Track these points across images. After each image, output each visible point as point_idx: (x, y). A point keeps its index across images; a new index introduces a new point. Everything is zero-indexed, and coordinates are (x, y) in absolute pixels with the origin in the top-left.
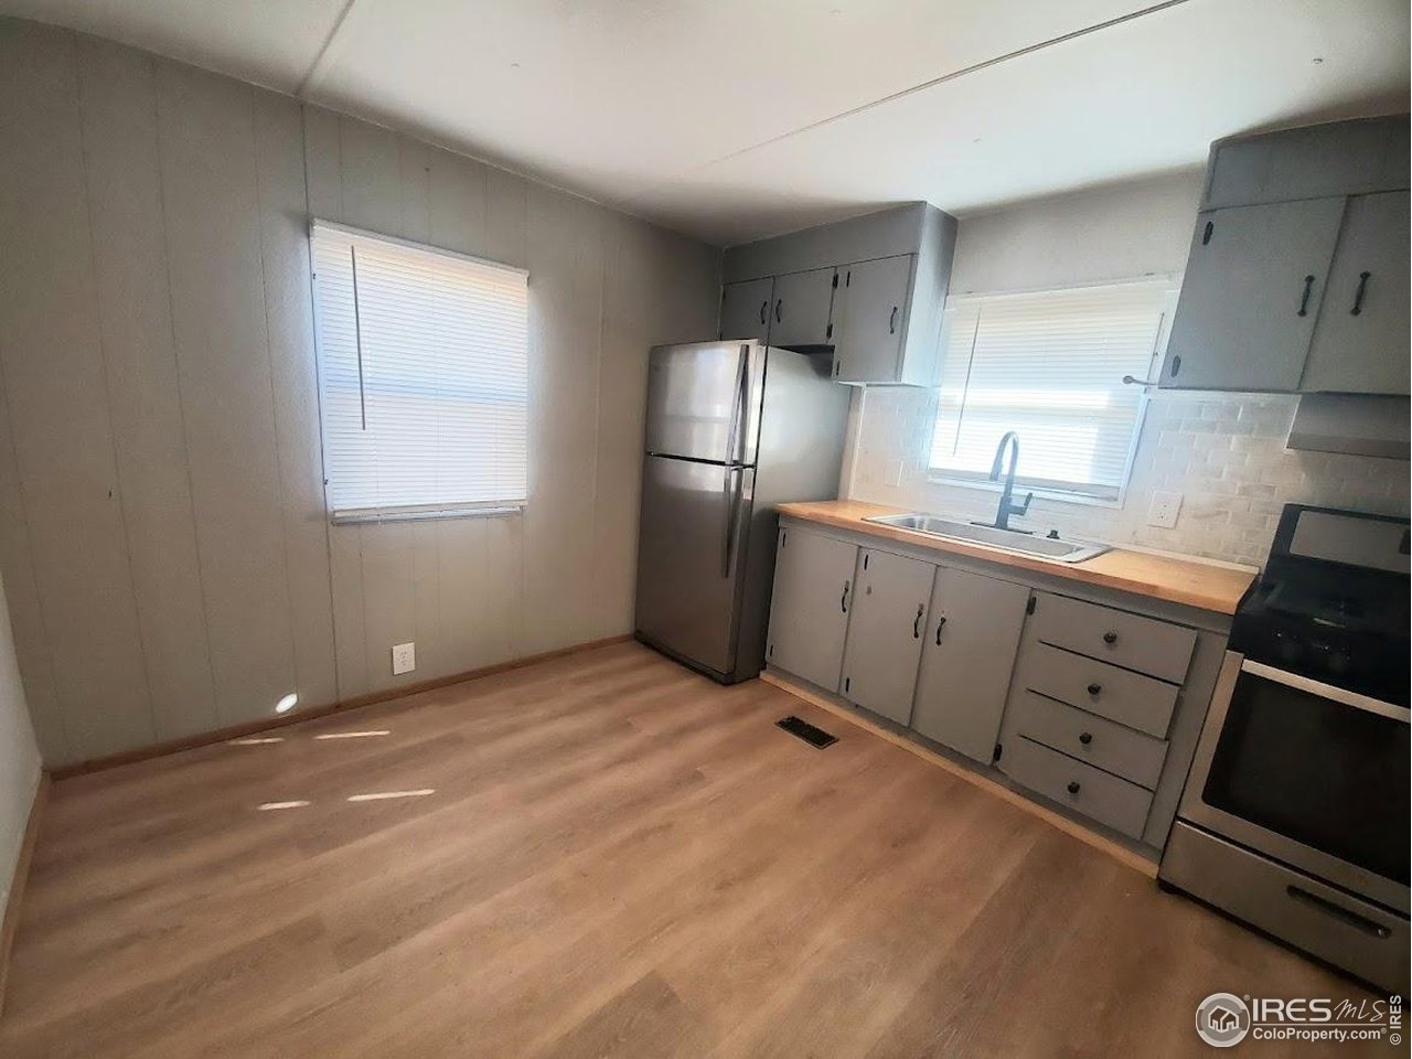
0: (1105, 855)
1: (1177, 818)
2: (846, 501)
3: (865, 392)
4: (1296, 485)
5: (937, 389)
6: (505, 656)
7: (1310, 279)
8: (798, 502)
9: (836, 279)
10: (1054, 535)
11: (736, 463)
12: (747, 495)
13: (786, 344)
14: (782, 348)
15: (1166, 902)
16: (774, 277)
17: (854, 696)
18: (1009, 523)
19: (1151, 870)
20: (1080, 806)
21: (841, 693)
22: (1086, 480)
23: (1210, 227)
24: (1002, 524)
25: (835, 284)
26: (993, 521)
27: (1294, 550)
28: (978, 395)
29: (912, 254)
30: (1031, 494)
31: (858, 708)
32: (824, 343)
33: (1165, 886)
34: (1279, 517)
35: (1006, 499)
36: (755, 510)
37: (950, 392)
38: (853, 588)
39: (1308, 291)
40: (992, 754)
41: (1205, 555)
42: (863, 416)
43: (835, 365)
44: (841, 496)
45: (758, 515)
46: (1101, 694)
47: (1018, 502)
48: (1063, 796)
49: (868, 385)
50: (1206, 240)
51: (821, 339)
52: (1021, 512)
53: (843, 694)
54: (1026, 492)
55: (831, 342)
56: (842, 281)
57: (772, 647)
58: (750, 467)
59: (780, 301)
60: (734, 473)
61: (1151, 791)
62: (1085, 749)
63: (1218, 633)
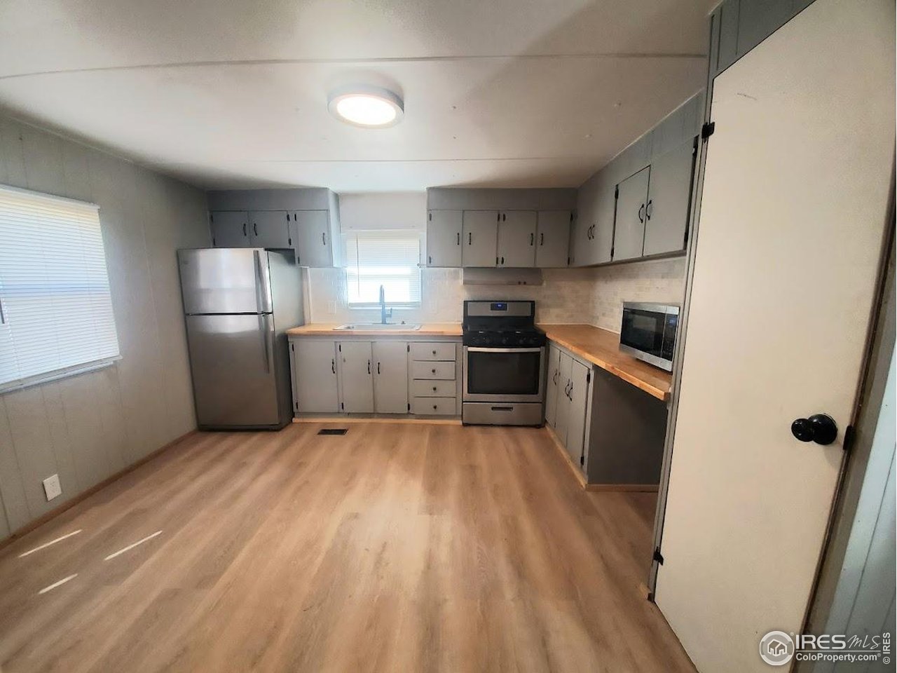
0: (448, 425)
1: (463, 402)
2: (310, 324)
3: (309, 270)
4: (465, 295)
5: (345, 269)
6: (119, 466)
7: (458, 233)
8: (294, 328)
9: (288, 217)
10: (403, 323)
11: (263, 313)
12: (272, 329)
15: (467, 429)
16: (248, 211)
17: (347, 410)
18: (386, 321)
19: (460, 422)
20: (439, 412)
21: (342, 411)
22: (409, 301)
23: (430, 215)
24: (384, 323)
25: (288, 219)
26: (381, 322)
27: (469, 314)
28: (364, 270)
29: (327, 210)
30: (392, 309)
31: (349, 415)
32: (289, 247)
33: (465, 425)
34: (463, 304)
35: (383, 311)
36: (276, 335)
37: (351, 269)
38: (336, 362)
39: (458, 237)
40: (407, 408)
42: (310, 283)
43: (296, 257)
44: (307, 322)
45: (278, 336)
46: (436, 371)
47: (388, 313)
48: (432, 412)
50: (430, 219)
51: (287, 246)
52: (390, 316)
53: (341, 411)
54: (390, 308)
55: (291, 247)
56: (292, 218)
57: (297, 403)
58: (270, 313)
59: (255, 225)
60: (263, 318)
61: (455, 398)
62: (435, 393)
63: (460, 342)
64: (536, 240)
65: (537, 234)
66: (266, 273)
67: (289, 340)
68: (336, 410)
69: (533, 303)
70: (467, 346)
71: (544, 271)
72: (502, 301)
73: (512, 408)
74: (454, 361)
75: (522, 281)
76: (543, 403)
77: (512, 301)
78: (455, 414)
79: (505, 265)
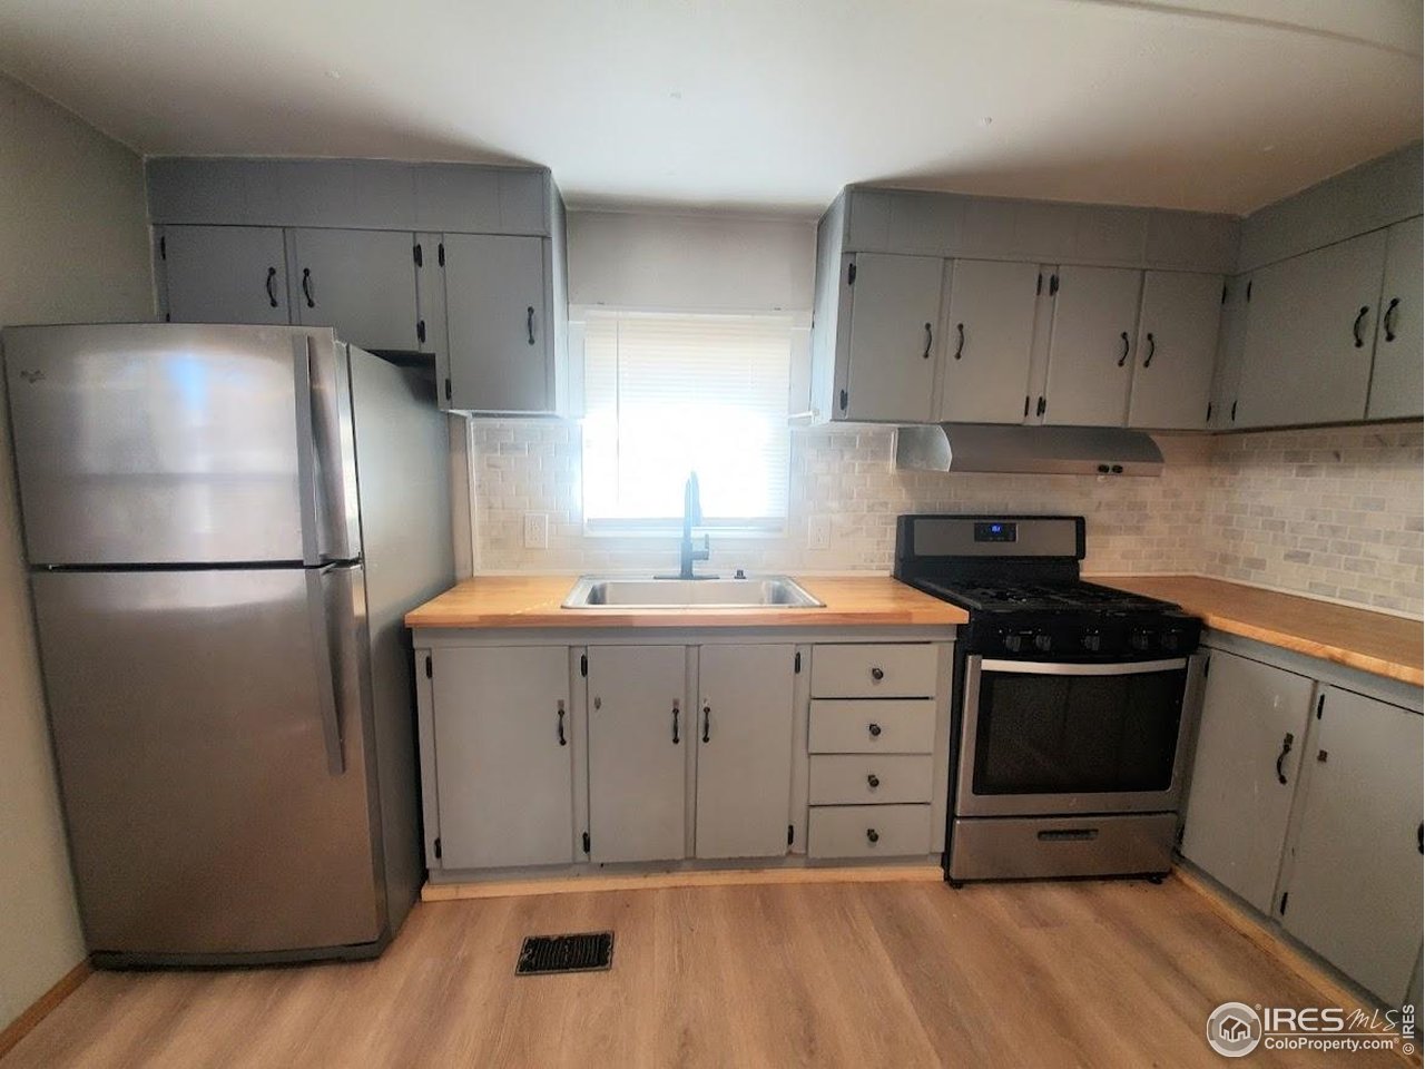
1: (953, 818)
3: (472, 425)
4: (900, 500)
5: (579, 422)
7: (928, 326)
9: (417, 251)
10: (740, 575)
11: (326, 562)
12: (359, 609)
13: (374, 348)
14: (369, 351)
15: (962, 893)
16: (283, 227)
17: (599, 852)
18: (694, 569)
19: (939, 875)
21: (582, 860)
23: (853, 269)
24: (687, 574)
25: (418, 258)
26: (677, 570)
27: (919, 551)
29: (543, 237)
30: (707, 536)
31: (605, 867)
32: (416, 349)
34: (895, 526)
35: (686, 545)
36: (374, 633)
38: (571, 709)
39: (927, 337)
40: (785, 837)
41: (854, 568)
42: (474, 460)
43: (441, 382)
44: (461, 574)
46: (882, 733)
47: (698, 548)
48: (863, 848)
49: (475, 415)
50: (850, 283)
51: (410, 343)
52: (705, 557)
53: (582, 856)
54: (702, 534)
55: (426, 349)
56: (429, 254)
57: (438, 842)
58: (355, 562)
59: (307, 272)
60: (325, 579)
61: (928, 804)
62: (872, 792)
63: (950, 642)
64: (1134, 350)
65: (1136, 333)
66: (342, 430)
67: (416, 644)
68: (566, 858)
69: (1080, 522)
70: (980, 657)
71: (1154, 438)
72: (1005, 517)
73: (1096, 831)
74: (932, 698)
75: (1110, 464)
76: (1179, 812)
77: (1028, 518)
78: (927, 853)
79: (1047, 419)
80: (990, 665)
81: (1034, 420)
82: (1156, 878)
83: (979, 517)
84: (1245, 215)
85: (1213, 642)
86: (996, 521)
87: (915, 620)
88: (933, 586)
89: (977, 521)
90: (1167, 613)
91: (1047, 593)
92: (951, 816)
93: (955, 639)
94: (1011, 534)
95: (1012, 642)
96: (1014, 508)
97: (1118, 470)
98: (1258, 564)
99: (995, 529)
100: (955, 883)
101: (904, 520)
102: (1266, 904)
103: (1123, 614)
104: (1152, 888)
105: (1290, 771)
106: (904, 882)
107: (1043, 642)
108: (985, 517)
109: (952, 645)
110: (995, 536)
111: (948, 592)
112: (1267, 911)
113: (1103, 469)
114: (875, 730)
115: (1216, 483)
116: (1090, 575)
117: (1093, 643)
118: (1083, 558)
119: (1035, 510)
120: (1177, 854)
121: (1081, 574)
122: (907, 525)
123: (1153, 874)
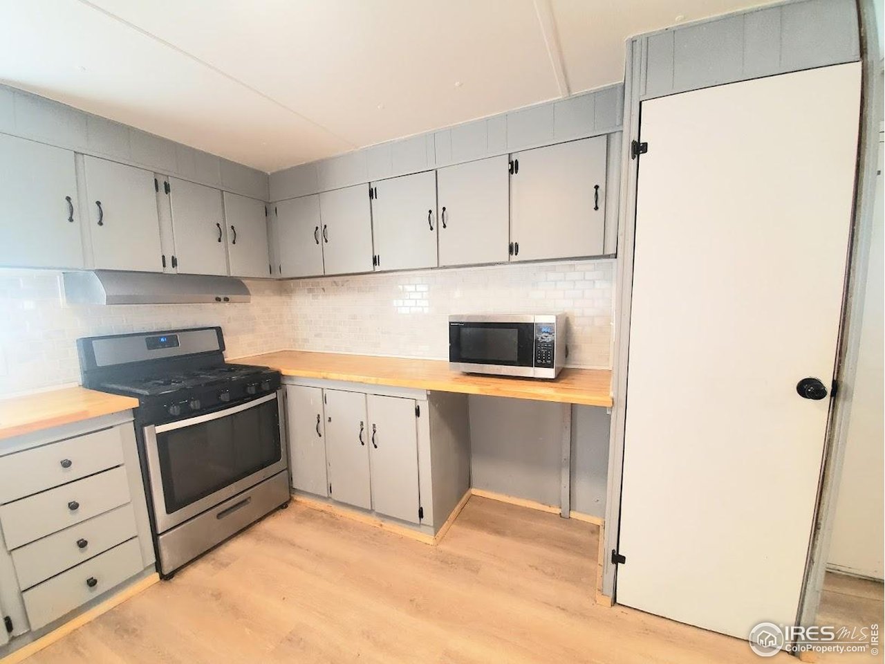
1: (158, 535)
7: (68, 198)
19: (156, 578)
27: (101, 362)
33: (169, 576)
61: (136, 537)
62: (82, 552)
63: (130, 422)
64: (225, 233)
65: (224, 225)
69: (218, 330)
70: (153, 425)
71: (245, 282)
72: (169, 332)
73: (250, 497)
74: (123, 465)
75: (222, 297)
76: (288, 469)
77: (184, 330)
78: (142, 569)
79: (180, 269)
80: (161, 429)
81: (170, 270)
82: (284, 506)
83: (151, 333)
84: (269, 173)
85: (287, 382)
86: (164, 335)
87: (92, 415)
88: (115, 386)
89: (147, 336)
90: (264, 372)
91: (199, 375)
92: (155, 536)
93: (133, 419)
94: (175, 342)
95: (174, 410)
96: (175, 325)
97: (227, 300)
98: (306, 340)
99: (162, 340)
100: (166, 578)
101: (81, 341)
102: (325, 493)
103: (243, 377)
104: (283, 512)
105: (322, 431)
106: (128, 600)
107: (195, 405)
108: (155, 333)
109: (133, 423)
110: (163, 345)
111: (126, 388)
112: (326, 496)
113: (218, 300)
114: (74, 506)
115: (285, 304)
116: (232, 359)
117: (225, 397)
118: (224, 350)
119: (190, 325)
120: (292, 490)
121: (225, 360)
122: (87, 345)
123: (283, 504)
